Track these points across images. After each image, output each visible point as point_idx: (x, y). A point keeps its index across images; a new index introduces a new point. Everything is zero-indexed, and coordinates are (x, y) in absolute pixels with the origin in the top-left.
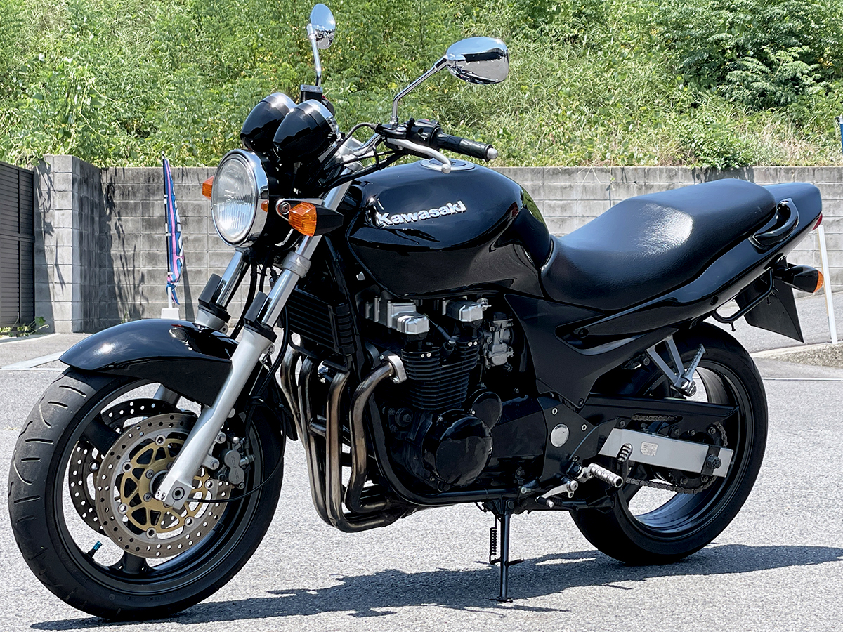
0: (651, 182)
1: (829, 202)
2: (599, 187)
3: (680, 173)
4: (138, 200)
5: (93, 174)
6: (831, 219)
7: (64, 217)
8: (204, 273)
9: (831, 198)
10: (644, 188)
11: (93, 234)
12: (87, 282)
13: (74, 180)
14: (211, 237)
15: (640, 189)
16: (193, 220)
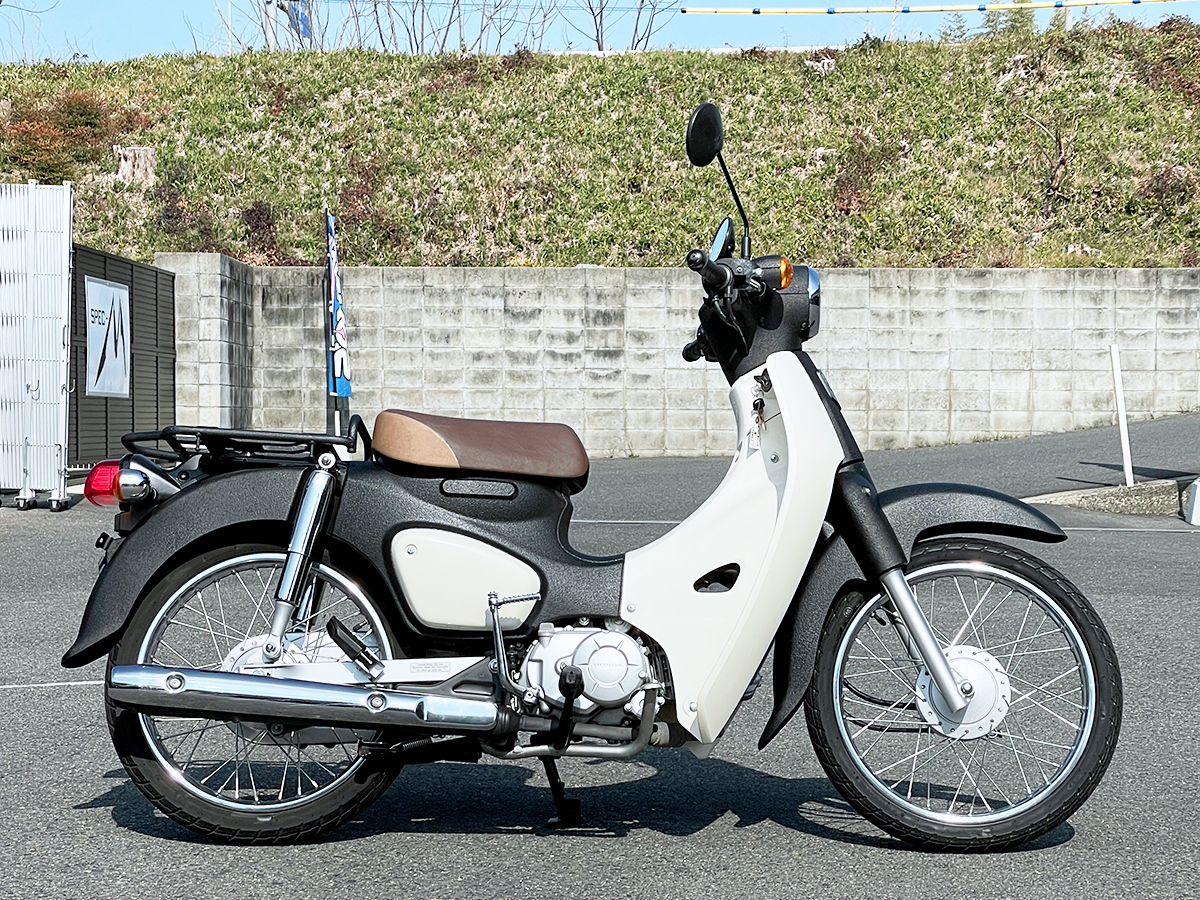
0: (916, 286)
1: (1133, 312)
2: (854, 292)
3: (953, 275)
4: (299, 307)
5: (246, 276)
6: (1137, 332)
7: (210, 328)
8: (378, 395)
9: (1136, 306)
10: (908, 293)
11: (246, 345)
12: (239, 405)
13: (223, 283)
14: (387, 351)
15: (904, 295)
16: (365, 331)
